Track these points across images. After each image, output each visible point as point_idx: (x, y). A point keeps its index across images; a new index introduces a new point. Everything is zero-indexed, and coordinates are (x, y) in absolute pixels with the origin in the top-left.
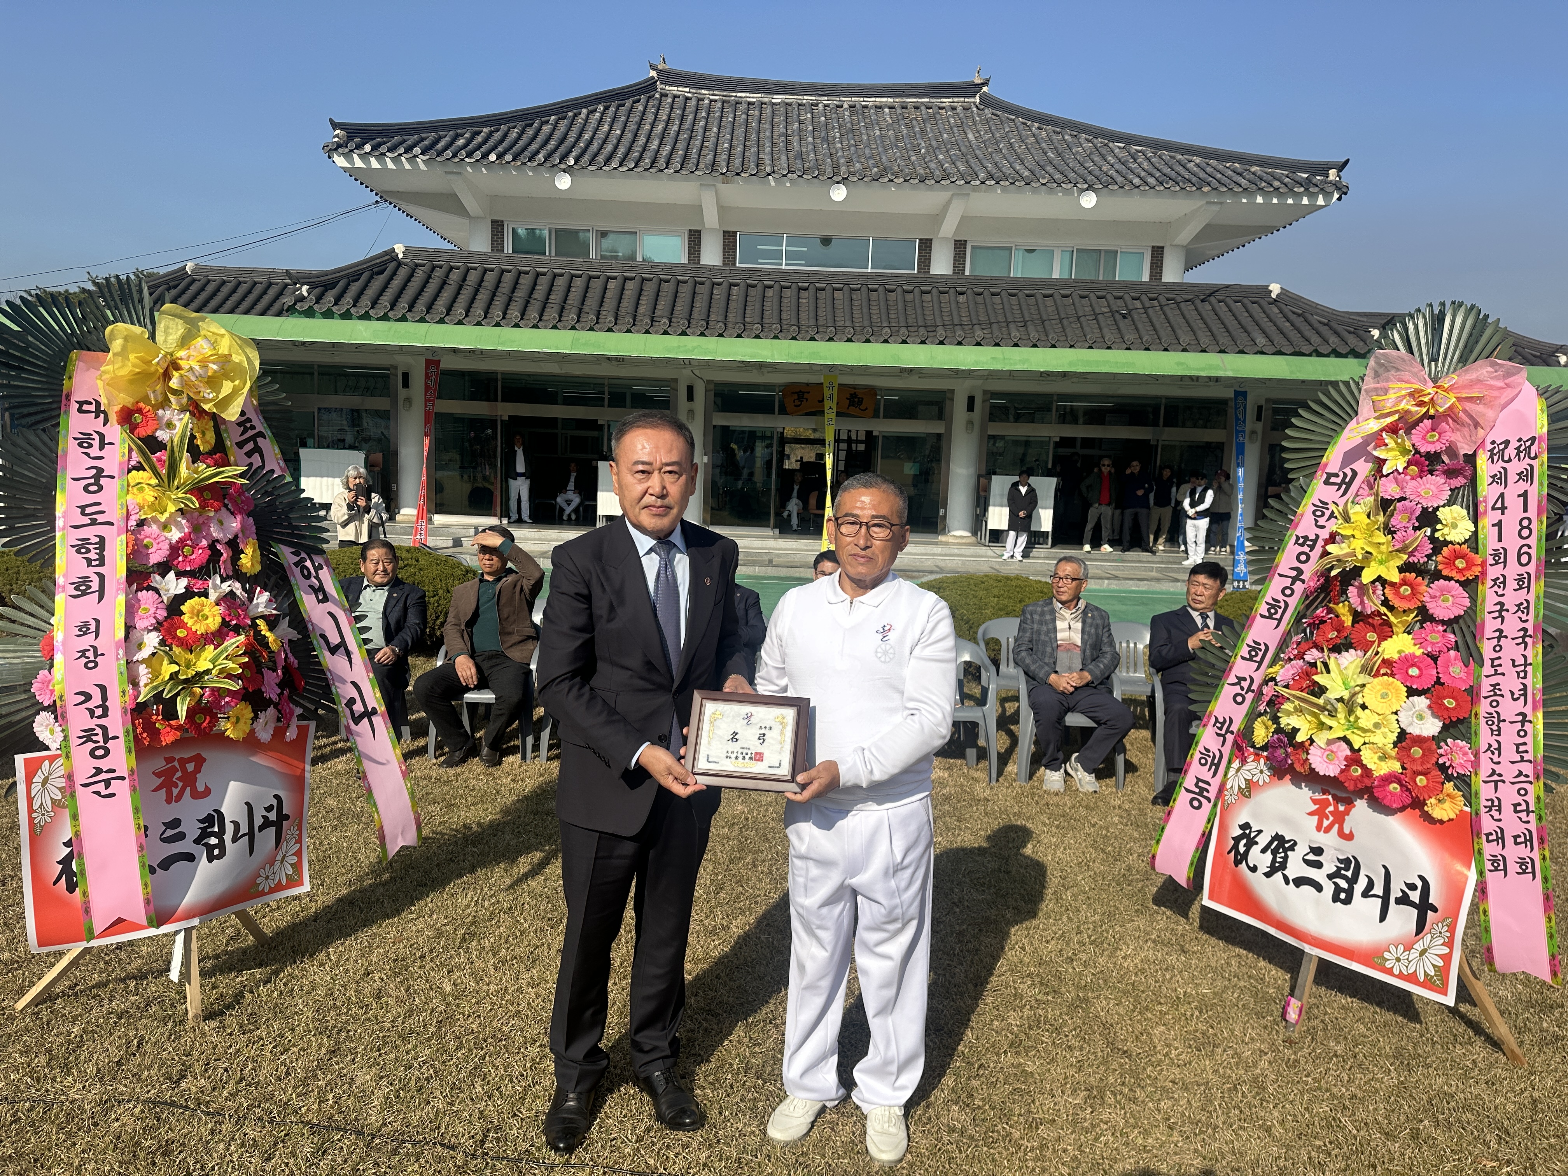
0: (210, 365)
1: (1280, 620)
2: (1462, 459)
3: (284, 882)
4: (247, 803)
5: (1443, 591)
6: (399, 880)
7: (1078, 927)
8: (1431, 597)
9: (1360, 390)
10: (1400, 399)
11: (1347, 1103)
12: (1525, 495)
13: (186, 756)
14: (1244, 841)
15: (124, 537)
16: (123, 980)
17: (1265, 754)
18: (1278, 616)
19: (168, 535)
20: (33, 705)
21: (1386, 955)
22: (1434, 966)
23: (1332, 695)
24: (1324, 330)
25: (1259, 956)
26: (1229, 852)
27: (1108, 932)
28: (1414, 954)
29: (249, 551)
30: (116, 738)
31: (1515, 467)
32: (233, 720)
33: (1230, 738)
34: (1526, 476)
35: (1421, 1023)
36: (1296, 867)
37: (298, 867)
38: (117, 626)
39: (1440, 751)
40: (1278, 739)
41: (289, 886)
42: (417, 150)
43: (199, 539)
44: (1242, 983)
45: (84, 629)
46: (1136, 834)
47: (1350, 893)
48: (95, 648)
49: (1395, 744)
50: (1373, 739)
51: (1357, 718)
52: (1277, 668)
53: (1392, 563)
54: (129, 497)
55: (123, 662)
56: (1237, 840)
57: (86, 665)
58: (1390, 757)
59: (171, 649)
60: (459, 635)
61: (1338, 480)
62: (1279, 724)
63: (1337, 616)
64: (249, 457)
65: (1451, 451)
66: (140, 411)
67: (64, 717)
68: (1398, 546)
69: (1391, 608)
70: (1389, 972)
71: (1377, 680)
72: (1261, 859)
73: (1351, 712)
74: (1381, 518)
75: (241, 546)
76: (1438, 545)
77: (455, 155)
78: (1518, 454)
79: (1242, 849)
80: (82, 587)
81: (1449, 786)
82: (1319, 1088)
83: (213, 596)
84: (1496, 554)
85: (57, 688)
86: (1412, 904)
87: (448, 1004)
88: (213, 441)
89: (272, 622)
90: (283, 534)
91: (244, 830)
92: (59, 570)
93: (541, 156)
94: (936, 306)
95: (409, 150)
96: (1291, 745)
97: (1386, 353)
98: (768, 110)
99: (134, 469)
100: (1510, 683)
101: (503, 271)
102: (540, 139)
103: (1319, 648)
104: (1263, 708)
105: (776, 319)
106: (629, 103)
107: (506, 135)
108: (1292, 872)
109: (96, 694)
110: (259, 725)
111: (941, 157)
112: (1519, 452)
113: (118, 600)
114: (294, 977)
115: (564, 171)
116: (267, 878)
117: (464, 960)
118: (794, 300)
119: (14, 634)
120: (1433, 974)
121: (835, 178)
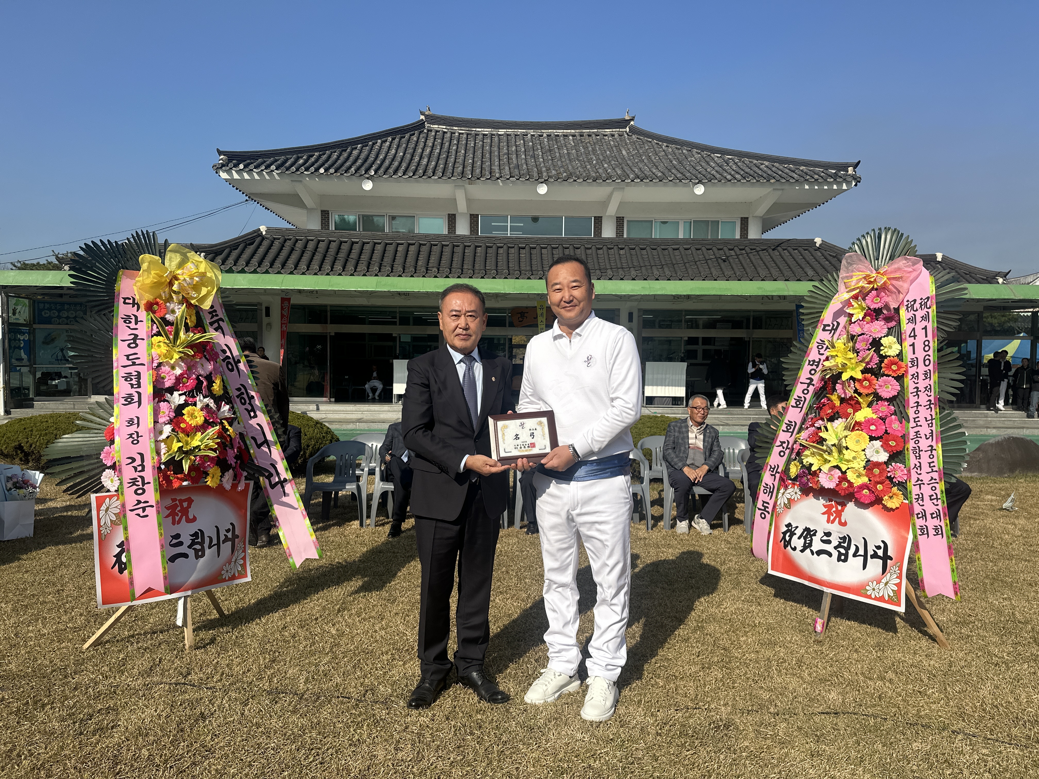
0: (195, 278)
1: (802, 408)
2: (893, 311)
3: (237, 575)
4: (216, 527)
5: (886, 383)
8: (880, 386)
9: (838, 279)
10: (859, 281)
12: (925, 328)
13: (183, 498)
14: (788, 534)
15: (151, 372)
17: (796, 482)
18: (801, 406)
20: (101, 466)
21: (868, 588)
22: (893, 590)
23: (830, 443)
26: (781, 541)
28: (882, 585)
29: (218, 381)
30: (149, 483)
31: (920, 314)
32: (211, 475)
33: (778, 476)
34: (926, 318)
36: (817, 545)
37: (244, 566)
38: (149, 420)
39: (888, 469)
40: (803, 471)
41: (240, 577)
42: (273, 167)
43: (191, 374)
44: (792, 618)
45: (130, 422)
47: (846, 555)
48: (137, 433)
49: (864, 467)
50: (852, 465)
51: (843, 454)
52: (800, 434)
53: (857, 368)
54: (153, 350)
55: (153, 440)
56: (784, 533)
57: (132, 442)
58: (863, 475)
59: (177, 434)
61: (830, 328)
62: (802, 463)
63: (832, 401)
65: (887, 306)
66: (157, 304)
67: (120, 471)
68: (861, 359)
69: (860, 394)
70: (869, 597)
71: (853, 433)
72: (798, 542)
73: (840, 452)
74: (851, 344)
75: (213, 378)
76: (883, 358)
77: (297, 170)
78: (921, 307)
79: (787, 538)
80: (129, 399)
81: (895, 489)
83: (199, 405)
84: (912, 361)
85: (116, 456)
86: (879, 557)
88: (196, 321)
89: (231, 421)
91: (215, 542)
92: (116, 390)
93: (353, 169)
94: (606, 257)
95: (268, 167)
96: (810, 474)
97: (850, 256)
98: (496, 139)
99: (155, 335)
100: (925, 430)
101: (330, 241)
102: (351, 159)
103: (823, 419)
104: (793, 456)
105: (505, 267)
106: (407, 136)
107: (329, 157)
108: (815, 548)
109: (138, 458)
110: (225, 480)
111: (606, 165)
112: (921, 305)
113: (149, 407)
114: (243, 630)
115: (368, 178)
116: (227, 571)
117: (341, 620)
118: (516, 255)
119: (89, 428)
120: (892, 595)
121: (540, 180)
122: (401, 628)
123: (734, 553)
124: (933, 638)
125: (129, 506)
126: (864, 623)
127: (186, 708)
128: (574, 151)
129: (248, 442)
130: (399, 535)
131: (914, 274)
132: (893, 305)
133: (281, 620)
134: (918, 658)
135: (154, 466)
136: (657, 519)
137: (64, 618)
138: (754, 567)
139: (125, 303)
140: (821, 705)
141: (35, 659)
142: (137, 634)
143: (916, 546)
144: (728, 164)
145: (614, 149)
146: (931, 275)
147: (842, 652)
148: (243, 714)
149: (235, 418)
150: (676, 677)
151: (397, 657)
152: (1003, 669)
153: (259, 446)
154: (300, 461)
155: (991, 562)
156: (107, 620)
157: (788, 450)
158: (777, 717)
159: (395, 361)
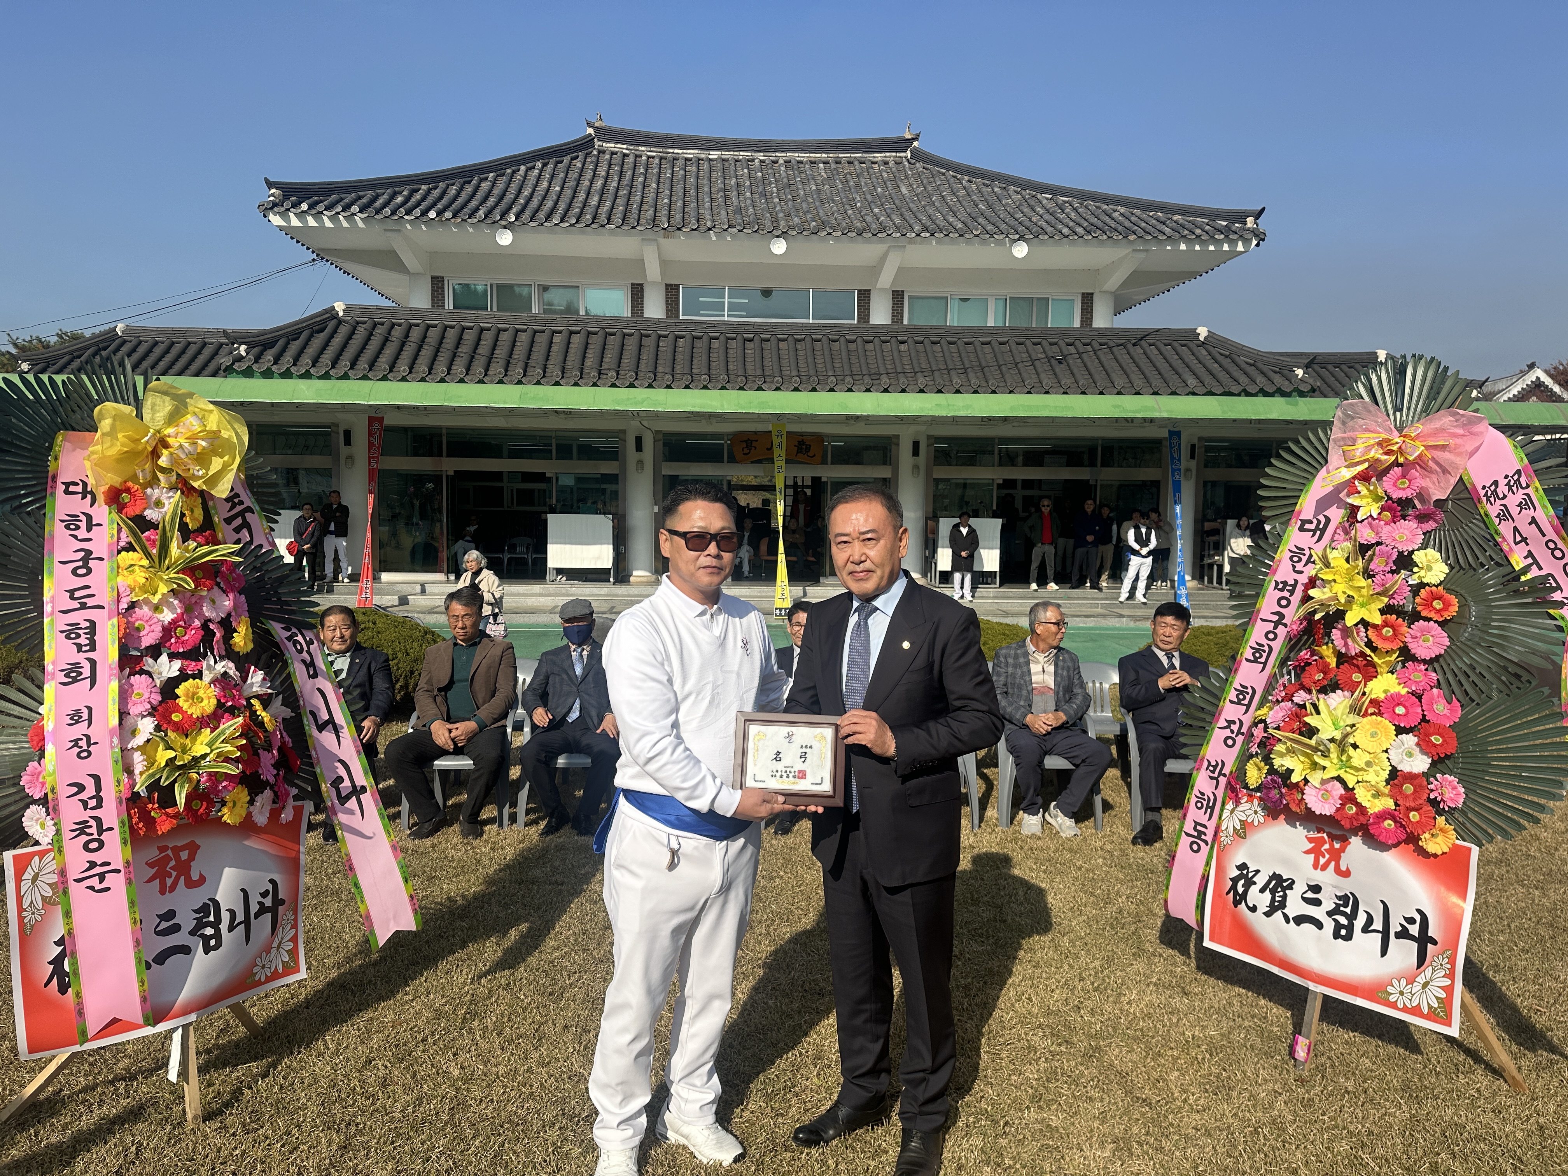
0: (200, 442)
1: (1265, 664)
3: (280, 971)
4: (243, 890)
5: (1423, 631)
6: (389, 960)
7: (1080, 974)
8: (1413, 638)
9: (1329, 440)
10: (1369, 449)
11: (1365, 1140)
13: (179, 844)
14: (1242, 882)
15: (115, 620)
16: (112, 1082)
17: (1258, 794)
18: (1263, 660)
19: (160, 616)
20: (22, 799)
21: (1390, 989)
22: (1437, 998)
23: (1323, 736)
24: (1251, 370)
25: (1259, 995)
26: (1228, 893)
27: (1109, 978)
28: (1417, 987)
29: (242, 629)
30: (111, 829)
32: (230, 804)
33: (1223, 781)
35: (1421, 1053)
36: (1295, 906)
37: (294, 953)
38: (110, 713)
39: (1431, 787)
40: (1272, 780)
41: (286, 973)
42: (355, 208)
43: (192, 619)
44: (1247, 1023)
45: (75, 717)
46: (1121, 876)
47: (1350, 928)
48: (88, 737)
49: (1388, 782)
50: (1366, 778)
51: (1350, 758)
52: (1264, 710)
53: (1373, 605)
54: (120, 579)
55: (118, 750)
56: (1235, 881)
57: (79, 755)
58: (1383, 795)
59: (166, 735)
60: (431, 700)
61: (1313, 527)
62: (1272, 765)
63: (1321, 658)
64: (238, 533)
65: (1421, 496)
66: (128, 490)
67: (56, 810)
68: (1378, 589)
69: (1374, 649)
70: (1394, 1005)
71: (1366, 720)
72: (1260, 899)
73: (1343, 751)
74: (1360, 563)
75: (234, 624)
76: (1415, 588)
77: (394, 212)
79: (1240, 890)
80: (73, 674)
81: (1441, 820)
82: (1336, 1126)
83: (207, 677)
85: (49, 780)
86: (1412, 938)
87: (458, 1090)
88: (201, 518)
89: (266, 701)
90: (273, 610)
91: (240, 918)
92: (48, 657)
93: (481, 213)
94: (879, 355)
95: (346, 208)
96: (1286, 785)
97: (1351, 404)
98: (706, 166)
99: (124, 549)
101: (446, 327)
102: (479, 196)
103: (1309, 692)
104: (1254, 750)
105: (723, 370)
106: (566, 160)
107: (444, 193)
108: (1292, 911)
109: (90, 784)
110: (256, 808)
111: (876, 210)
113: (111, 686)
115: (505, 227)
116: (263, 966)
118: (740, 351)
120: (1436, 1006)
121: (775, 233)
125: (74, 873)
128: (827, 187)
133: (362, 1043)
135: (121, 795)
139: (66, 492)
144: (1063, 211)
145: (889, 184)
149: (276, 693)
153: (320, 728)
157: (1241, 738)
159: (552, 518)
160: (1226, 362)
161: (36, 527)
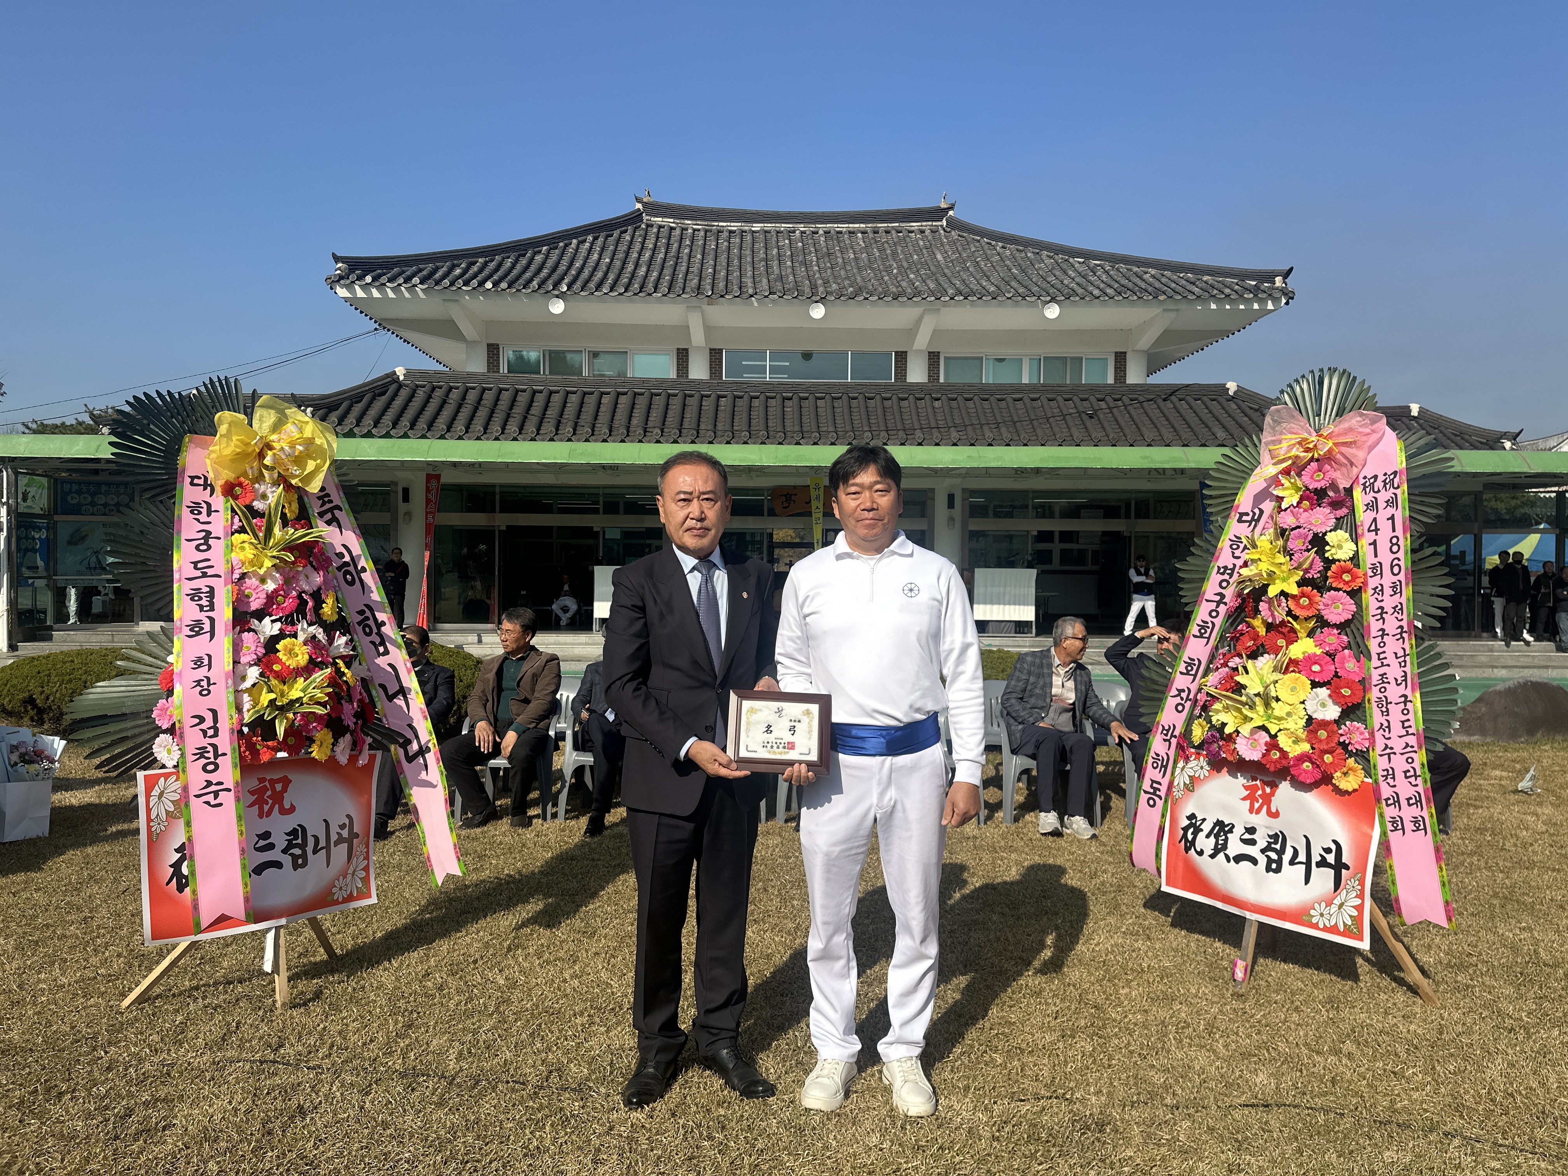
0: (298, 446)
1: (1209, 638)
2: (1343, 493)
3: (355, 894)
4: (325, 821)
5: (1334, 600)
8: (1325, 606)
9: (1261, 445)
10: (1290, 448)
12: (1392, 518)
13: (275, 777)
14: (1191, 830)
15: (230, 587)
17: (1202, 750)
18: (1207, 635)
20: (153, 729)
21: (1312, 912)
22: (1351, 916)
23: (1251, 691)
26: (1180, 841)
28: (1334, 908)
29: (330, 601)
30: (224, 754)
31: (1384, 496)
32: (318, 743)
33: (1174, 741)
34: (1392, 502)
36: (1235, 847)
37: (366, 880)
38: (226, 660)
39: (1340, 732)
40: (1212, 735)
41: (359, 898)
42: (416, 280)
43: (290, 590)
44: (1199, 958)
45: (198, 663)
47: (1279, 862)
48: (208, 679)
49: (1304, 728)
50: (1286, 726)
51: (1273, 709)
52: (1208, 676)
53: (1291, 579)
54: (233, 555)
55: (231, 690)
56: (1186, 829)
57: (200, 693)
58: (1302, 740)
59: (269, 681)
61: (1249, 518)
62: (1211, 722)
63: (1254, 629)
65: (1333, 486)
66: (240, 485)
67: (182, 737)
68: (1296, 565)
70: (1315, 926)
71: (1286, 676)
72: (1205, 843)
73: (1267, 705)
74: (1280, 542)
75: (323, 596)
76: (1329, 563)
77: (452, 284)
78: (1385, 486)
79: (1190, 837)
80: (196, 629)
81: (1351, 761)
83: (302, 636)
84: (1374, 568)
85: (175, 713)
86: (1329, 865)
88: (297, 509)
89: (349, 661)
91: (322, 843)
92: (177, 615)
93: (535, 283)
94: (913, 411)
95: (407, 280)
96: (1222, 738)
97: (1278, 411)
98: (749, 238)
99: (237, 531)
100: (1394, 672)
101: (501, 390)
102: (533, 268)
103: (1240, 656)
104: (1197, 712)
105: (762, 426)
106: (616, 234)
107: (500, 265)
108: (1232, 851)
109: (209, 717)
110: (338, 749)
111: (912, 276)
112: (1385, 484)
113: (226, 639)
114: (364, 979)
115: (557, 296)
116: (341, 889)
117: (512, 963)
118: (779, 408)
119: (135, 672)
120: (1350, 923)
121: (814, 298)
122: (604, 975)
123: (1111, 859)
124: (1413, 990)
125: (194, 790)
126: (1307, 965)
127: (275, 1099)
128: (864, 255)
129: (374, 693)
130: (600, 833)
131: (1375, 437)
132: (1343, 484)
133: (422, 962)
134: (1391, 1020)
135: (232, 731)
136: (994, 808)
137: (94, 960)
138: (1141, 881)
139: (192, 484)
140: (1243, 1093)
141: (49, 1024)
142: (204, 985)
143: (1385, 847)
144: (1095, 273)
145: (924, 251)
146: (1399, 438)
147: (1275, 1011)
148: (362, 1108)
149: (356, 656)
150: (1022, 1051)
151: (598, 1020)
152: (1520, 1038)
153: (391, 698)
154: (452, 720)
155: (1501, 872)
156: (158, 963)
157: (1189, 703)
158: (1176, 1112)
159: (596, 569)
160: (1255, 416)
161: (168, 513)
